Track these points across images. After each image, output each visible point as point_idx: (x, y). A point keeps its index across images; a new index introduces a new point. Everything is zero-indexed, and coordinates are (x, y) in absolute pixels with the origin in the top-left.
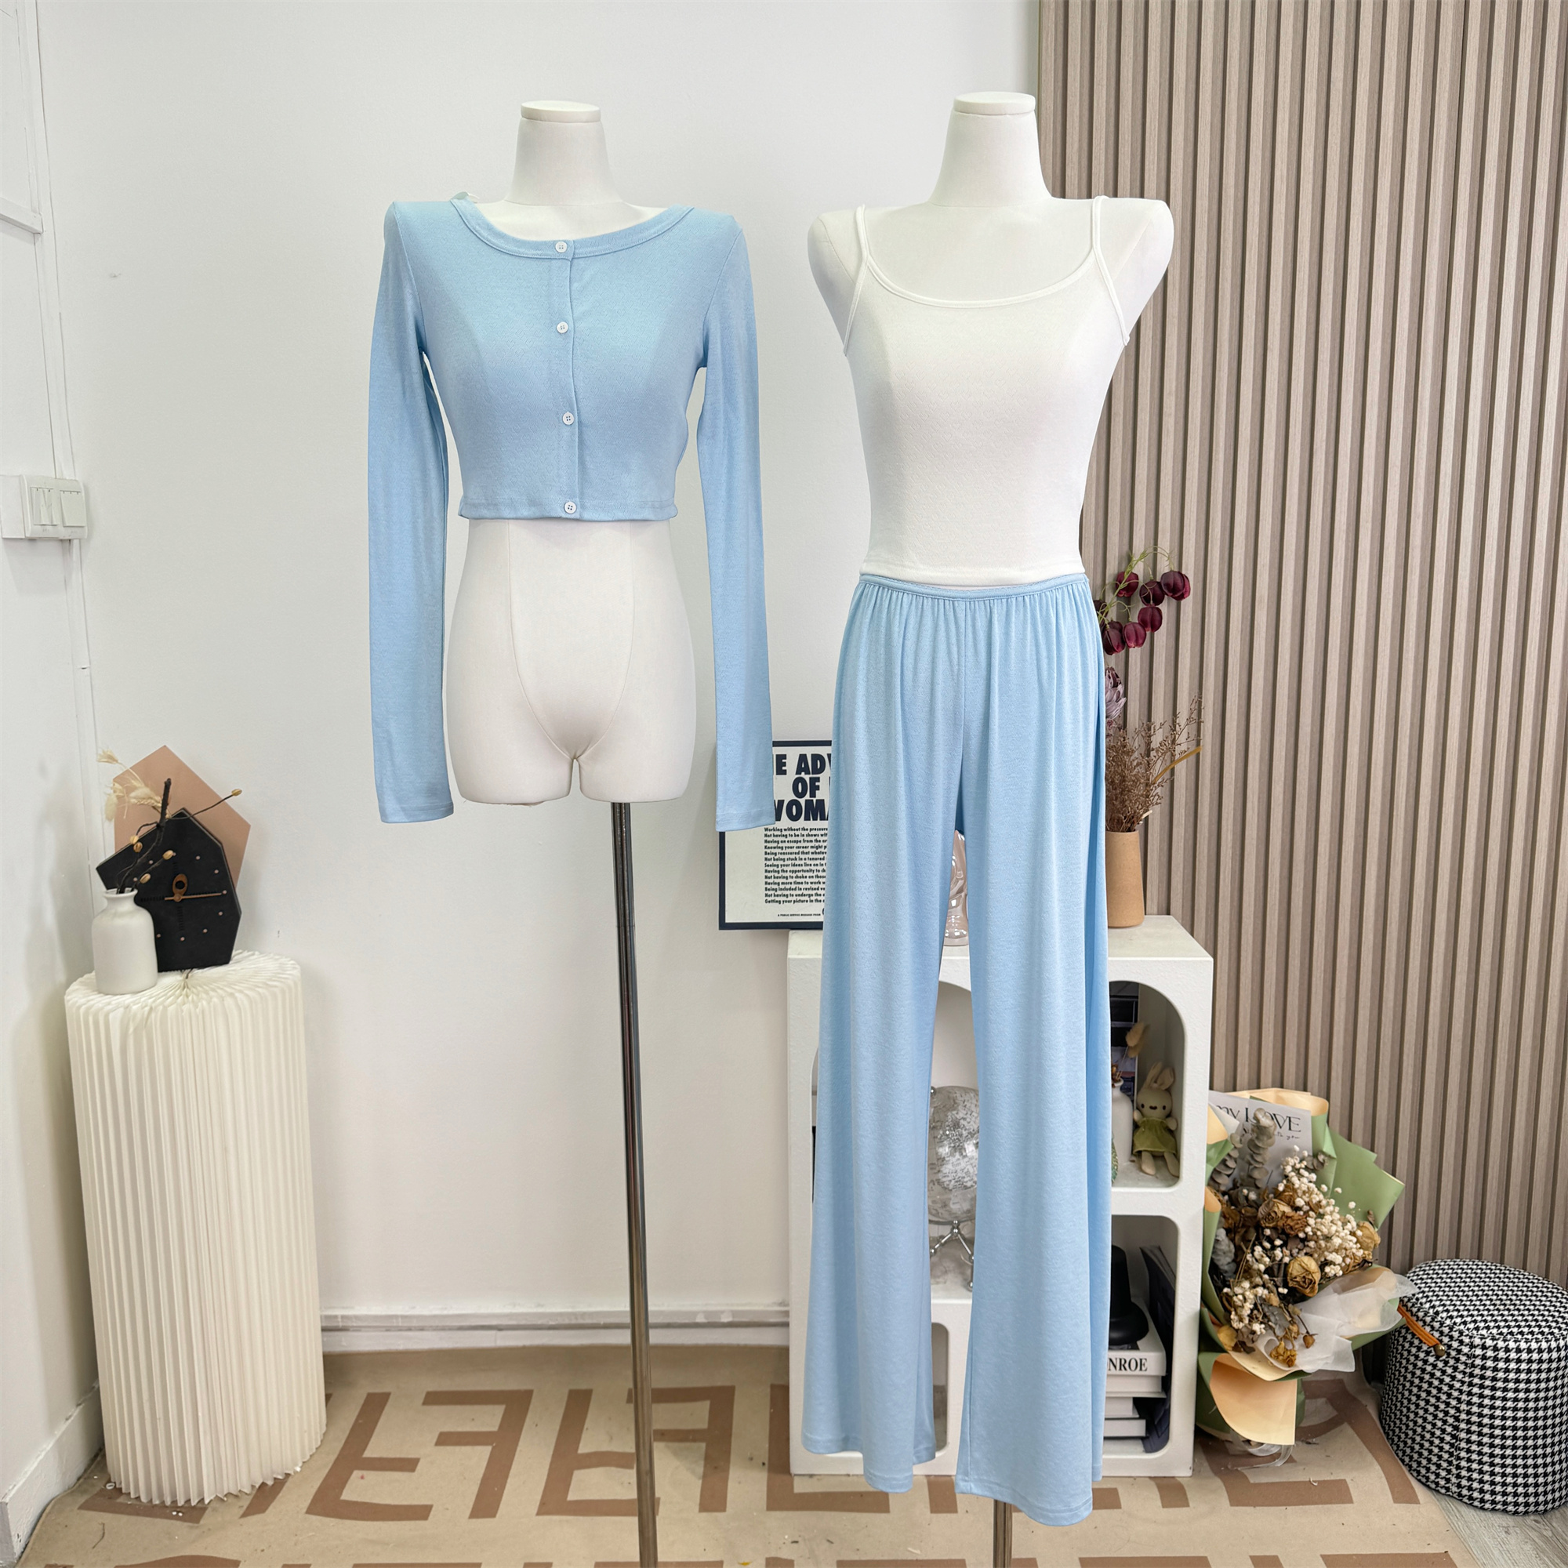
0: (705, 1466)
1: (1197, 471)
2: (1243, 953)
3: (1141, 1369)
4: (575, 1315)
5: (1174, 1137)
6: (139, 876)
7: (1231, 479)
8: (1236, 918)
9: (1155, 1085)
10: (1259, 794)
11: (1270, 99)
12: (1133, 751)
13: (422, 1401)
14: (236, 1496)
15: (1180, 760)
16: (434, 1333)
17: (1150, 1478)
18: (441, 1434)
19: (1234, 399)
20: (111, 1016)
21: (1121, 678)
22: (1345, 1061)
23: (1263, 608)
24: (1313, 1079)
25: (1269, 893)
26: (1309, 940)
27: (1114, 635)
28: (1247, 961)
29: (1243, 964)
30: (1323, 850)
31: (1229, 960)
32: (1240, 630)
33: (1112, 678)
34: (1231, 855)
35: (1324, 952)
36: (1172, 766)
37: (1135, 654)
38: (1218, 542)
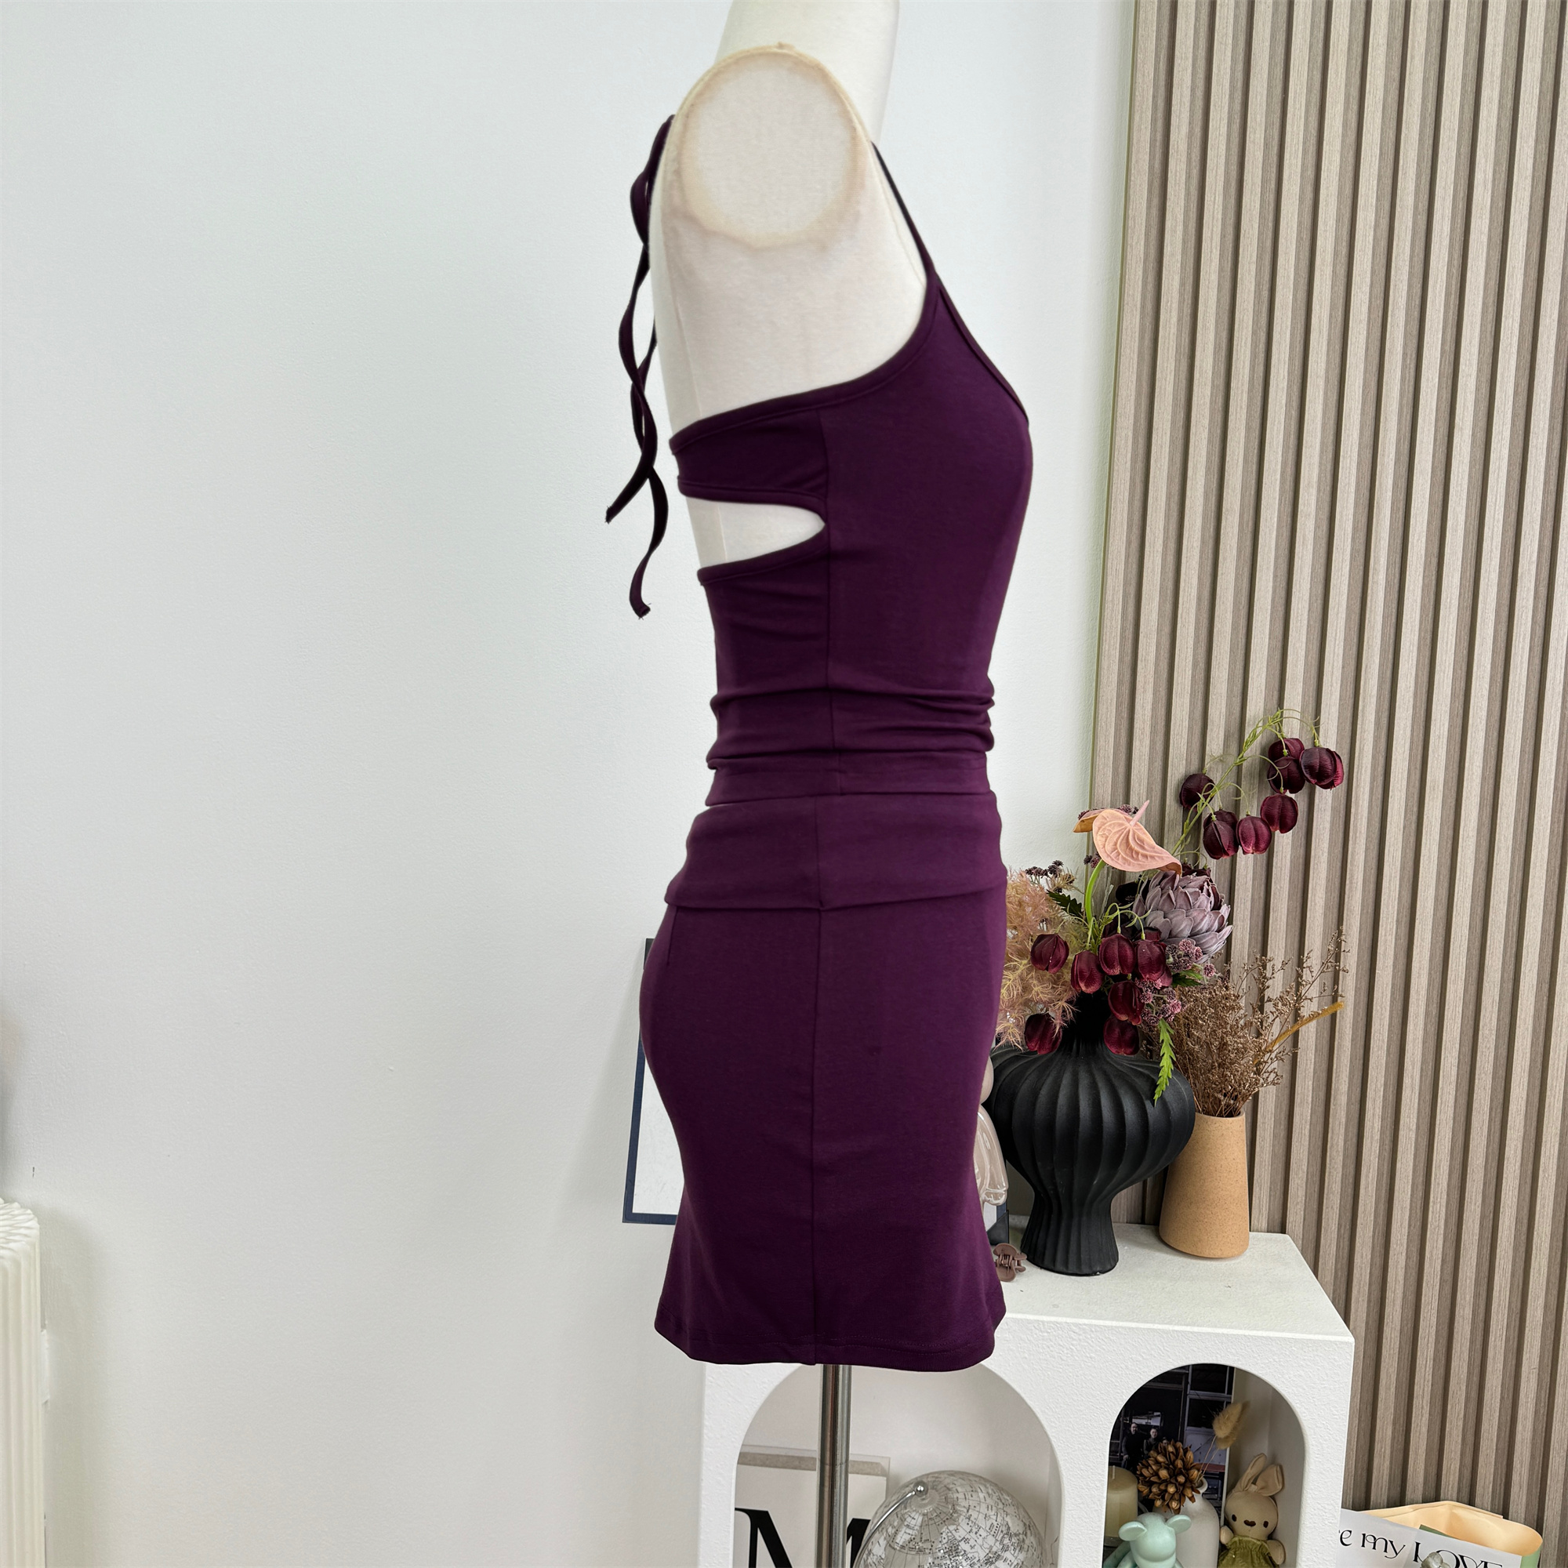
1: (1345, 597)
2: (1389, 1294)
7: (1394, 611)
8: (1381, 1241)
9: (1253, 1486)
10: (1422, 1063)
11: (1472, 72)
12: (1240, 1008)
15: (1311, 1018)
19: (1402, 496)
21: (1223, 895)
22: (1533, 1456)
23: (1437, 798)
24: (1484, 1488)
25: (1431, 1209)
26: (1486, 1279)
27: (1224, 831)
28: (1394, 1306)
29: (1388, 1310)
30: (1512, 1152)
31: (1369, 1301)
32: (1402, 827)
33: (1212, 895)
34: (1378, 1152)
35: (1507, 1299)
36: (1295, 1029)
37: (1247, 862)
38: (1374, 700)
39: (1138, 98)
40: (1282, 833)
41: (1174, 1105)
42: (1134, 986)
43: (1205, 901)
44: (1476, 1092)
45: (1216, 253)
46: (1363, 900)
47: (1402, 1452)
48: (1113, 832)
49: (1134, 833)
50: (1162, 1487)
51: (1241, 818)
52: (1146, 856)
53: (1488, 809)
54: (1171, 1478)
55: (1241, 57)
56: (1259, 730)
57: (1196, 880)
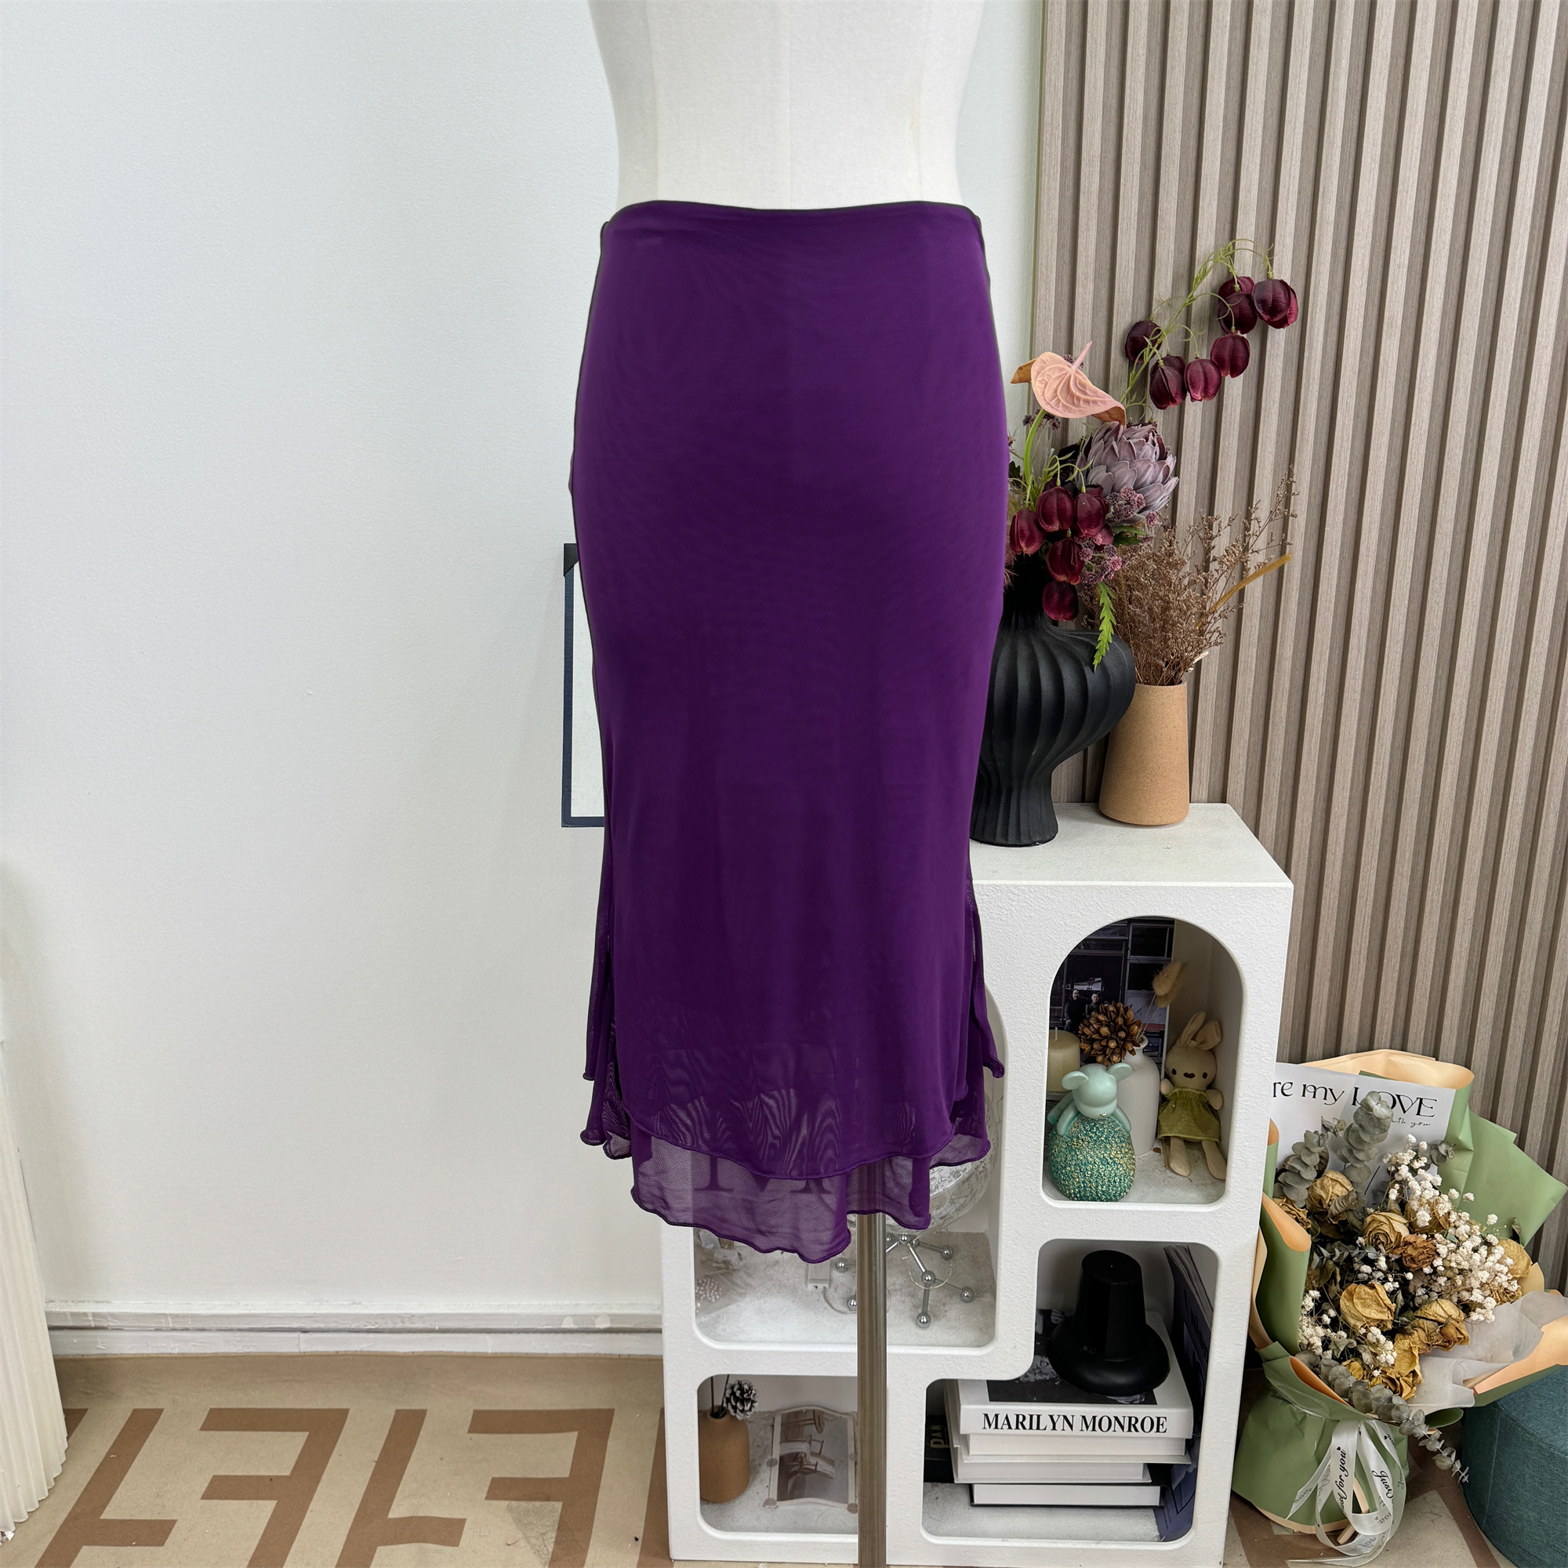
0: (556, 1542)
1: (1302, 109)
2: (1329, 856)
3: (1158, 1431)
4: (401, 1317)
5: (1219, 1120)
7: (1356, 124)
8: (1322, 805)
9: (1193, 1042)
10: (1370, 624)
12: (1183, 563)
13: (201, 1424)
15: (1256, 575)
16: (218, 1334)
18: (216, 1479)
21: (1170, 446)
22: (1464, 1003)
23: (1395, 335)
24: (1416, 1033)
25: (1373, 770)
26: (1426, 837)
27: (1171, 375)
28: (1334, 867)
29: (1328, 871)
30: (1458, 708)
31: (1309, 865)
32: (1357, 370)
33: (1157, 444)
34: (1321, 716)
35: (1446, 854)
36: (1240, 588)
37: (1195, 410)
38: (1331, 228)
40: (1232, 376)
41: (1114, 671)
42: (1074, 543)
43: (1150, 451)
44: (1423, 649)
46: (1314, 454)
47: (1338, 1006)
48: (1053, 377)
49: (1075, 378)
50: (1104, 1043)
51: (1190, 361)
52: (1087, 402)
53: (1448, 346)
54: (1112, 1033)
56: (1207, 266)
57: (1141, 431)
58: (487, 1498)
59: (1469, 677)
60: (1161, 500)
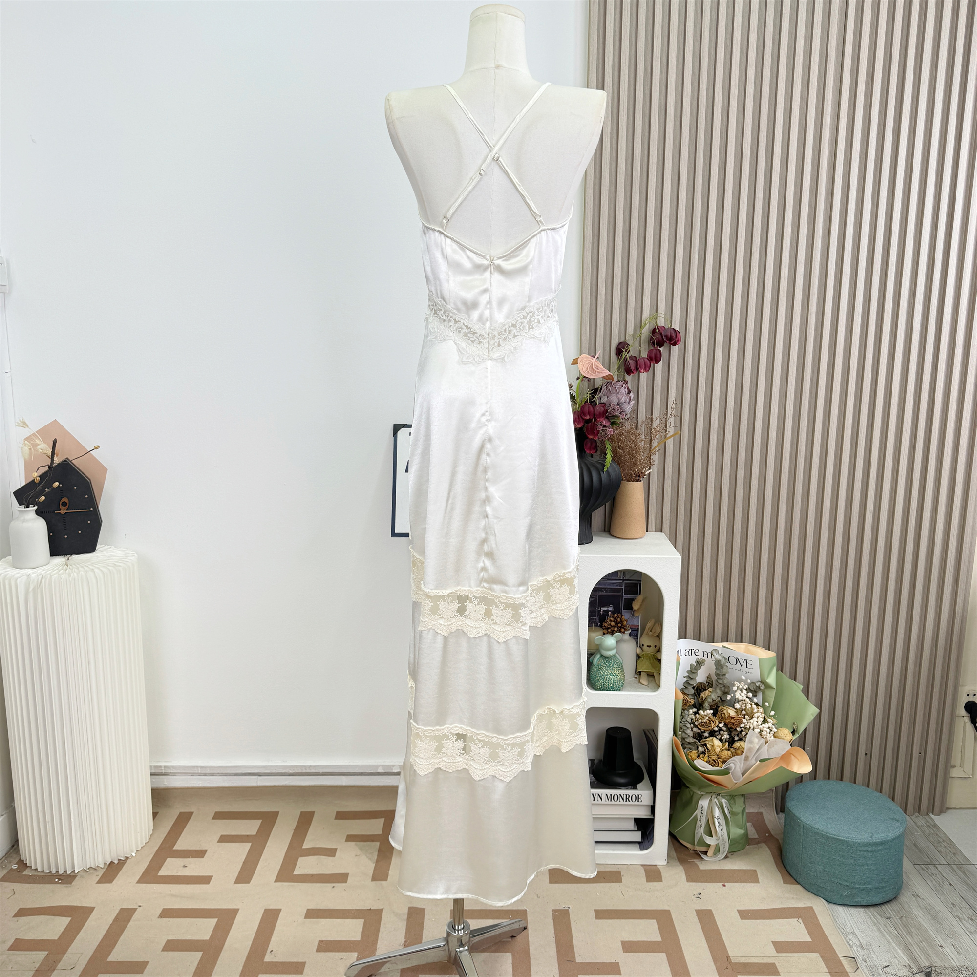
0: (378, 856)
3: (638, 801)
4: (305, 767)
6: (39, 497)
8: (701, 534)
9: (651, 633)
10: (716, 461)
12: (640, 434)
13: (212, 818)
14: (95, 869)
15: (670, 437)
16: (220, 777)
17: (641, 865)
18: (222, 836)
19: (704, 219)
20: (18, 581)
24: (746, 634)
30: (754, 493)
31: (697, 560)
32: (706, 358)
33: (626, 387)
36: (664, 442)
37: (644, 376)
39: (591, 50)
41: (612, 474)
42: (594, 424)
43: (624, 391)
45: (625, 117)
48: (586, 363)
49: (595, 363)
50: (612, 629)
51: (639, 358)
52: (599, 372)
53: (741, 353)
54: (616, 625)
55: (634, 32)
56: (647, 322)
57: (620, 383)
58: (346, 841)
59: (757, 482)
60: (628, 408)
